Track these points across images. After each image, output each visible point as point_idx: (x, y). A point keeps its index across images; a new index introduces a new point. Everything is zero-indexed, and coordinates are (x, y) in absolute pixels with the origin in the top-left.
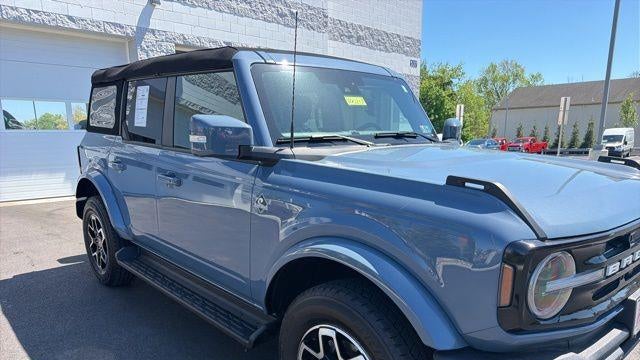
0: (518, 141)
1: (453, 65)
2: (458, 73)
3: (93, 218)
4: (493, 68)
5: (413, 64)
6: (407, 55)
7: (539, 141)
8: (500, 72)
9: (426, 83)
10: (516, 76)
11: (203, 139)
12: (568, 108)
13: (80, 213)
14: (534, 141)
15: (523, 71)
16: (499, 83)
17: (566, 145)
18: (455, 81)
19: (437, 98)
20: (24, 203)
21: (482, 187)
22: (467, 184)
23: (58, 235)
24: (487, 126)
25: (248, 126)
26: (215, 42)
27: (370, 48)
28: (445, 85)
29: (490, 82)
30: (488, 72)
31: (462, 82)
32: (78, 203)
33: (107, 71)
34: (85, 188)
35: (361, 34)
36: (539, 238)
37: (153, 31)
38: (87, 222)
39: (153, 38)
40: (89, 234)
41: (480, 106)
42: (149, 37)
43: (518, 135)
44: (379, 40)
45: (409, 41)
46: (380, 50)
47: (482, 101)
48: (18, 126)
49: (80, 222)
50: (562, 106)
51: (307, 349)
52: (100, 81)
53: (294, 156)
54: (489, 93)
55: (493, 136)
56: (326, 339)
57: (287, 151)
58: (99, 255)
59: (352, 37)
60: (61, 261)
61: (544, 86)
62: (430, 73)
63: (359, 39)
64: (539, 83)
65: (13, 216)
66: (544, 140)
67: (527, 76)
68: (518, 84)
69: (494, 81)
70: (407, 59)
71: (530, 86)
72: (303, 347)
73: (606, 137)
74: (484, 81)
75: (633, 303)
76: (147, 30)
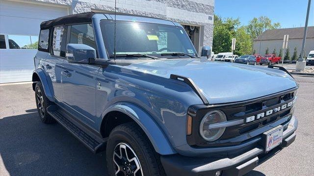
0: (267, 57)
1: (235, 19)
2: (237, 22)
3: (39, 91)
4: (255, 20)
5: (210, 18)
6: (207, 14)
7: (277, 56)
8: (259, 22)
9: (221, 27)
10: (267, 24)
11: (71, 55)
12: (287, 40)
13: (34, 89)
14: (274, 56)
15: (270, 22)
16: (258, 28)
17: (290, 58)
18: (236, 26)
19: (226, 35)
20: (17, 83)
21: (183, 80)
22: (178, 78)
23: (29, 99)
24: (251, 49)
25: (94, 49)
26: (110, 8)
27: (188, 10)
28: (230, 28)
29: (254, 27)
30: (253, 22)
31: (239, 27)
32: (33, 84)
33: (46, 22)
34: (35, 77)
35: (184, 3)
36: (204, 104)
37: (80, 3)
38: (37, 93)
39: (80, 6)
40: (38, 99)
41: (248, 39)
42: (78, 5)
43: (266, 54)
44: (193, 7)
45: (208, 7)
46: (193, 11)
47: (249, 36)
48: (17, 47)
49: (34, 92)
50: (285, 39)
51: (116, 154)
52: (44, 27)
53: (115, 64)
54: (253, 33)
55: (254, 54)
56: (123, 149)
57: (113, 61)
58: (42, 108)
59: (179, 5)
60: (27, 111)
61: (281, 29)
62: (223, 23)
63: (183, 6)
64: (278, 28)
65: (10, 90)
66: (280, 56)
67: (272, 24)
68: (268, 28)
69: (256, 27)
70: (207, 16)
71: (273, 29)
72: (115, 153)
73: (310, 55)
74: (251, 27)
75: (266, 136)
76: (77, 2)
